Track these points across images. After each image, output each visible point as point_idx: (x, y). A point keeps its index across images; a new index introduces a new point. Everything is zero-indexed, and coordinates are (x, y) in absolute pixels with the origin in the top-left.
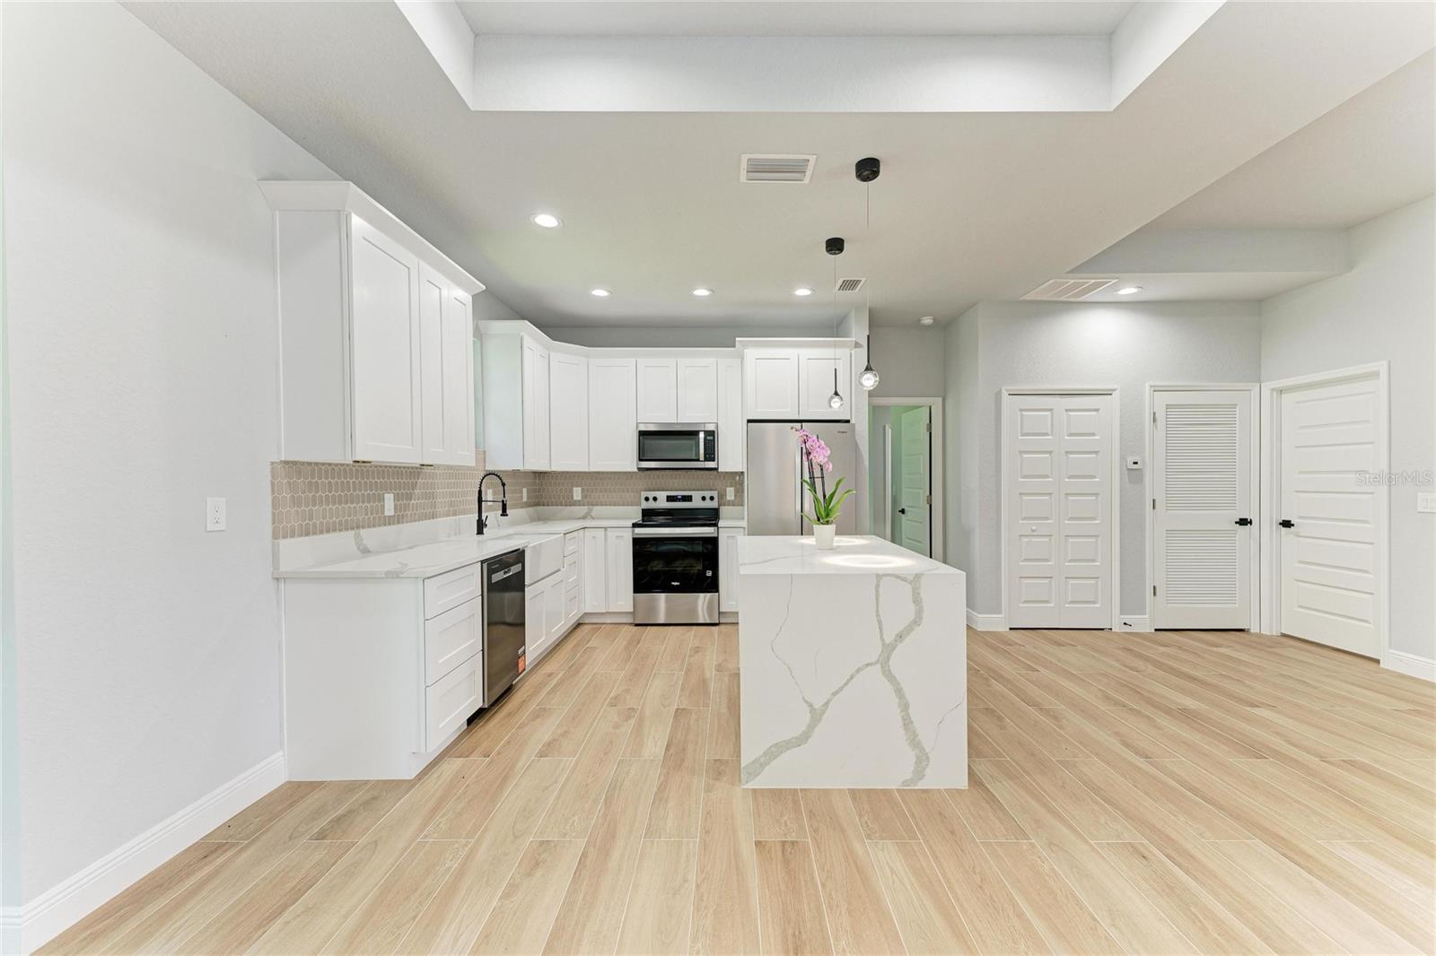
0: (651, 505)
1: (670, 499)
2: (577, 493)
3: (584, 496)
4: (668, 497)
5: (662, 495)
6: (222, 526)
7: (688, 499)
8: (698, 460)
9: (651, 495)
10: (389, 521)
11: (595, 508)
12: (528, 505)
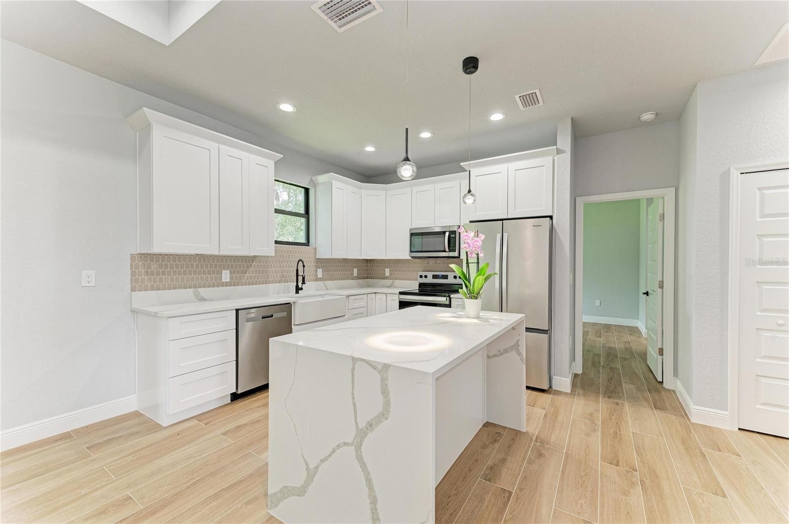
0: (424, 280)
1: (435, 277)
2: (387, 272)
3: (391, 274)
4: (433, 275)
5: (430, 275)
6: (93, 284)
7: (446, 277)
8: (445, 251)
9: (424, 274)
10: (227, 284)
11: (396, 281)
12: (358, 278)
